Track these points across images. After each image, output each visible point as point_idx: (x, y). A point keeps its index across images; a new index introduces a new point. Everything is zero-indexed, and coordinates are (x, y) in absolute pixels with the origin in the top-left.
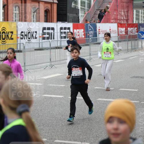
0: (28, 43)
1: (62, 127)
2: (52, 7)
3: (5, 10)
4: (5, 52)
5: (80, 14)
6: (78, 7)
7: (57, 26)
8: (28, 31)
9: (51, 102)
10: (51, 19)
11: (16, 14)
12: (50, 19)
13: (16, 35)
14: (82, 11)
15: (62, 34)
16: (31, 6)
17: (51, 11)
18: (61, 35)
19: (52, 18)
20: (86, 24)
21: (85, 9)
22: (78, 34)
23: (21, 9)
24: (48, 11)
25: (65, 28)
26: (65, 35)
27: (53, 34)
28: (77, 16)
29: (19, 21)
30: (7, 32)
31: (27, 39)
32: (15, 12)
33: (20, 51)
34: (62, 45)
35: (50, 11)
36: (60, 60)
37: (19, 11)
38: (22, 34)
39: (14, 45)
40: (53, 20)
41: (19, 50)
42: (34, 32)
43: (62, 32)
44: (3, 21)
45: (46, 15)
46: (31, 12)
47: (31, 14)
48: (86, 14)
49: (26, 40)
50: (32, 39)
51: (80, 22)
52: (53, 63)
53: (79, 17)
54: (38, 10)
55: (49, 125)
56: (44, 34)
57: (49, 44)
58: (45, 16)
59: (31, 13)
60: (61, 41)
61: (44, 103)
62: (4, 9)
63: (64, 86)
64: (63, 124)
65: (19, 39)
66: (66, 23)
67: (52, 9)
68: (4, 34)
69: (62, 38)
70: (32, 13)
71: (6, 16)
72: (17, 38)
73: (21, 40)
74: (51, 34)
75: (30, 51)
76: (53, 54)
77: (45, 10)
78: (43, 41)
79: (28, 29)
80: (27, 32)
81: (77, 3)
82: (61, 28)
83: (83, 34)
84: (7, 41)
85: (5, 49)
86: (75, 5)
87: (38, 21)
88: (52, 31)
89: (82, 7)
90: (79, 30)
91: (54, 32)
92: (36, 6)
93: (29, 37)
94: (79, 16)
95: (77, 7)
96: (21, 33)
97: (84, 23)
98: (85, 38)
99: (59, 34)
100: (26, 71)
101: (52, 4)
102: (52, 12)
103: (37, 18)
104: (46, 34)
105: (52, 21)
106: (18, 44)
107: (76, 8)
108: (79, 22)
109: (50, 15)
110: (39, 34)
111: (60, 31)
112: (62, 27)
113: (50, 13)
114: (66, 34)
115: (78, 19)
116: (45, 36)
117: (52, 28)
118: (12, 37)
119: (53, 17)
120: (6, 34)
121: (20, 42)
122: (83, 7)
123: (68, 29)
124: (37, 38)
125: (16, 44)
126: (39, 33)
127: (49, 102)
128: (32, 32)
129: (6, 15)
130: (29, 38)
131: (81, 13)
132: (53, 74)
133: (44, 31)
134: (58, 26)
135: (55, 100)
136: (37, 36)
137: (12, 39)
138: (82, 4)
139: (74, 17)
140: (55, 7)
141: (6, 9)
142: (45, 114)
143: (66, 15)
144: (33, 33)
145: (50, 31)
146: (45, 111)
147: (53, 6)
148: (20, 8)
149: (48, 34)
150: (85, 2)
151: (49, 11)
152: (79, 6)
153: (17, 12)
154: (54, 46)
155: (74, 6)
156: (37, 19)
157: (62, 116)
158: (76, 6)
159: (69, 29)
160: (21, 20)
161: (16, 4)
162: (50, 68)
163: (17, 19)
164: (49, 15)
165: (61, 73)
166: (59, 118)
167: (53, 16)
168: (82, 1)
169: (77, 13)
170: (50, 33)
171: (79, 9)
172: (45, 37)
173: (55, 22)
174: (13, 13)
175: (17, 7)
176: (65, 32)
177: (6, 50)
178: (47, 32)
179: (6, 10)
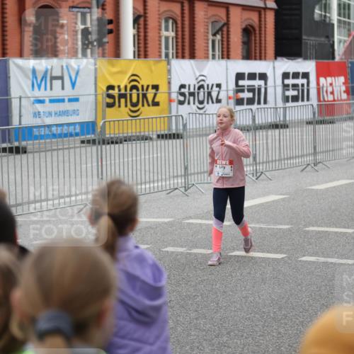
0: (197, 115)
1: (278, 338)
2: (263, 19)
3: (138, 28)
4: (138, 137)
5: (336, 37)
6: (332, 18)
7: (274, 68)
8: (198, 83)
9: (251, 270)
10: (260, 50)
11: (167, 38)
12: (258, 51)
13: (167, 95)
14: (342, 29)
15: (288, 90)
16: (207, 19)
17: (260, 30)
18: (284, 93)
19: (263, 48)
20: (351, 63)
21: (349, 23)
22: (330, 89)
23: (180, 25)
24: (252, 30)
25: (296, 75)
26: (295, 93)
27: (263, 90)
28: (329, 41)
29: (177, 57)
30: (143, 86)
31: (194, 103)
32: (164, 33)
33: (178, 135)
34: (288, 119)
35: (257, 29)
36: (280, 160)
37: (177, 31)
38: (183, 90)
39: (162, 119)
40: (265, 53)
41: (174, 132)
42: (215, 86)
43: (288, 85)
44: (134, 57)
45: (245, 39)
46: (208, 33)
47: (208, 40)
48: (351, 37)
49: (193, 107)
50: (208, 103)
51: (337, 58)
52: (260, 168)
53: (333, 46)
54: (225, 29)
55: (245, 334)
56: (239, 89)
57: (251, 116)
58: (244, 43)
59: (207, 36)
60: (285, 109)
61: (234, 275)
62: (136, 26)
63: (289, 229)
64: (282, 330)
65: (174, 105)
66: (300, 60)
67: (263, 26)
68: (134, 91)
69: (288, 101)
70: (211, 37)
71: (142, 45)
72: (170, 101)
73: (180, 106)
74: (259, 90)
75: (200, 136)
76: (261, 142)
77: (244, 26)
78: (239, 108)
79: (197, 79)
80: (195, 85)
81: (330, 8)
82: (286, 76)
83: (343, 88)
84: (142, 109)
85: (138, 130)
86: (323, 13)
87: (225, 56)
88: (262, 83)
89: (342, 19)
90: (333, 78)
91: (266, 84)
92: (219, 16)
93: (201, 99)
94: (334, 42)
95: (327, 20)
96: (180, 89)
97: (346, 61)
98: (348, 99)
99: (279, 90)
100: (189, 188)
101: (263, 12)
102: (263, 32)
103: (222, 48)
104: (246, 91)
105: (261, 57)
106: (171, 117)
107: (325, 21)
108: (333, 58)
109: (258, 42)
110: (227, 91)
111: (283, 82)
112: (288, 71)
113: (258, 35)
114: (298, 90)
115: (331, 50)
116: (241, 95)
117: (260, 74)
118: (156, 100)
119: (265, 47)
120: (141, 91)
121: (177, 112)
122: (344, 17)
123: (302, 78)
124: (223, 101)
125: (166, 118)
126: (227, 87)
127: (248, 271)
128: (208, 85)
129: (142, 42)
130: (201, 102)
131: (340, 34)
132: (259, 196)
133: (241, 83)
134: (276, 68)
135: (264, 264)
136: (223, 96)
137: (156, 104)
138: (342, 11)
139: (319, 44)
140: (270, 19)
141: (142, 26)
142: (234, 302)
143: (299, 39)
144: (212, 88)
145: (257, 83)
146: (236, 293)
147: (265, 18)
148: (179, 22)
149: (251, 89)
150: (349, 5)
151: (254, 30)
152: (334, 17)
153: (171, 34)
154: (264, 122)
155: (321, 15)
156: (222, 51)
157: (280, 309)
158: (325, 16)
159: (306, 75)
160: (180, 55)
161: (168, 13)
162: (254, 179)
163: (171, 51)
164: (255, 40)
165: (281, 194)
166: (272, 315)
167: (265, 43)
168: (342, 3)
169: (330, 36)
170: (257, 87)
171: (333, 25)
172: (243, 99)
173: (270, 59)
174: (160, 37)
175: (171, 22)
176: (295, 86)
177: (140, 132)
178: (248, 86)
179: (142, 30)
